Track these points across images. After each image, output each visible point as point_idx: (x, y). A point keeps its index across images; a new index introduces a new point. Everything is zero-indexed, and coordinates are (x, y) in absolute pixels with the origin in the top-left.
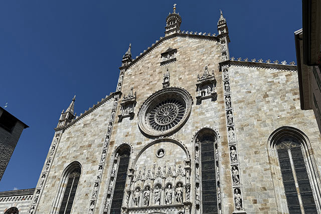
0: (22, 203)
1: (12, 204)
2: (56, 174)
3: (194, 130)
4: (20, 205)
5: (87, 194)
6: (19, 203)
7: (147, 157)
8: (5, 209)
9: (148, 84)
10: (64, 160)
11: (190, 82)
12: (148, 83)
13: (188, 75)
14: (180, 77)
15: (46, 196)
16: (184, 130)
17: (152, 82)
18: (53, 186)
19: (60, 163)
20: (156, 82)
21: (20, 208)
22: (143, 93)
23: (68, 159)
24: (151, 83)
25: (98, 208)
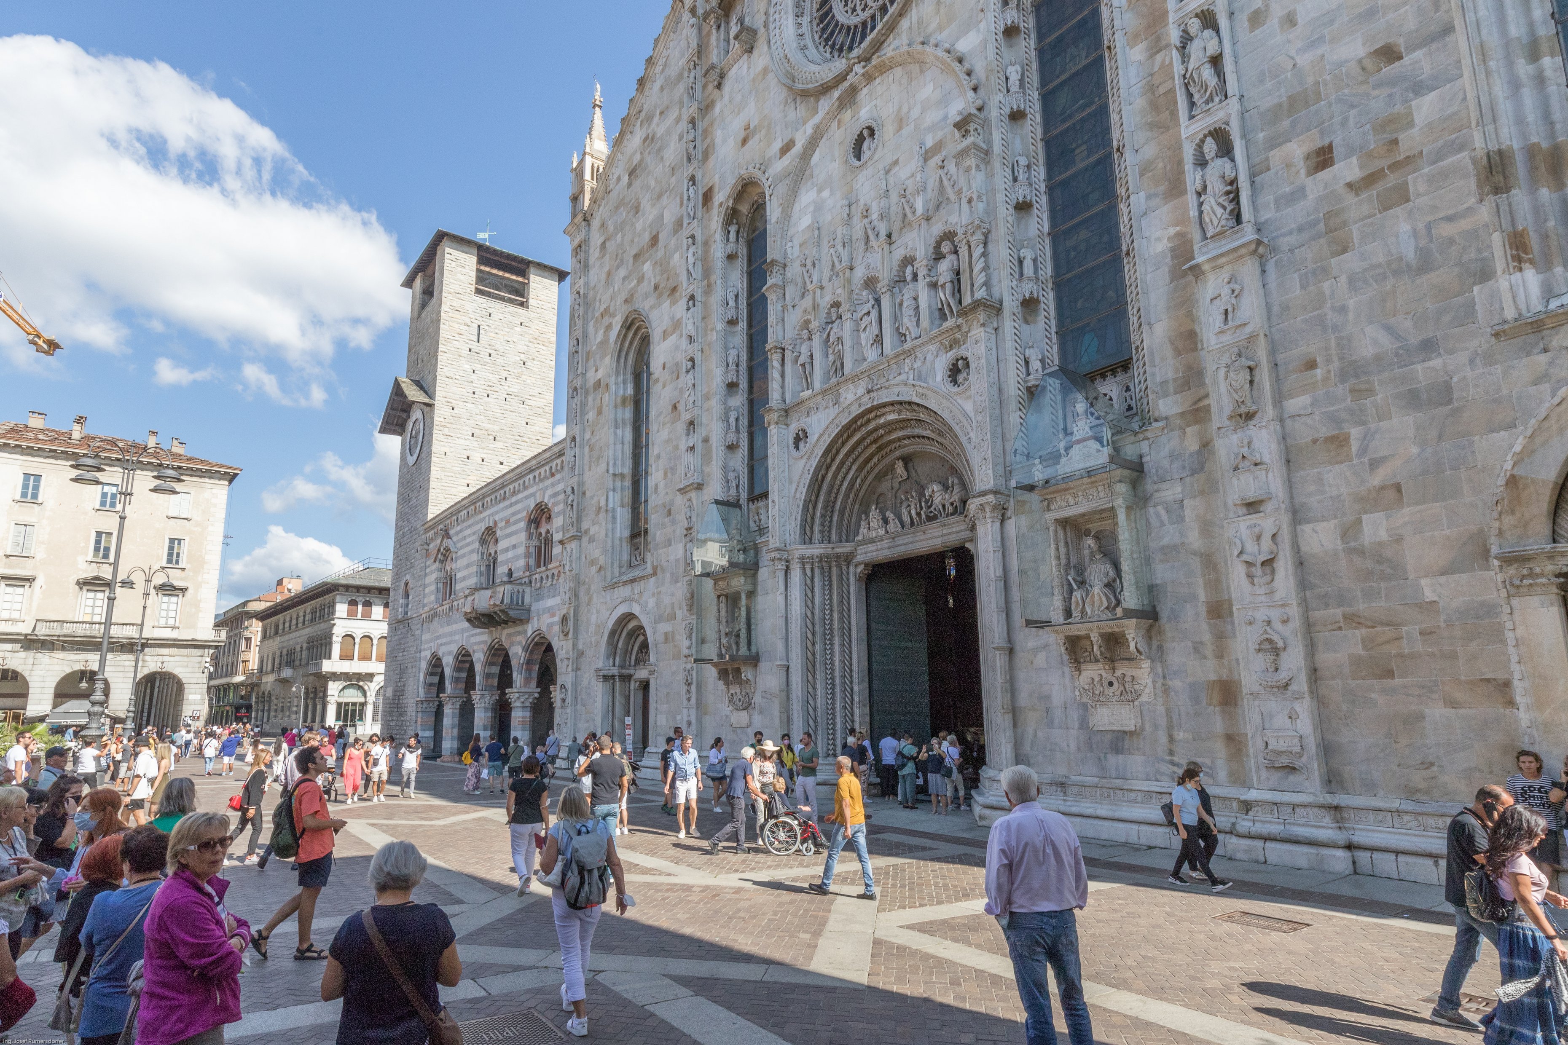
0: (553, 485)
1: (533, 495)
2: (600, 374)
4: (549, 492)
5: (675, 407)
6: (547, 488)
7: (820, 189)
8: (524, 514)
10: (606, 320)
15: (591, 449)
18: (600, 413)
19: (600, 337)
21: (552, 500)
23: (613, 316)
25: (706, 440)
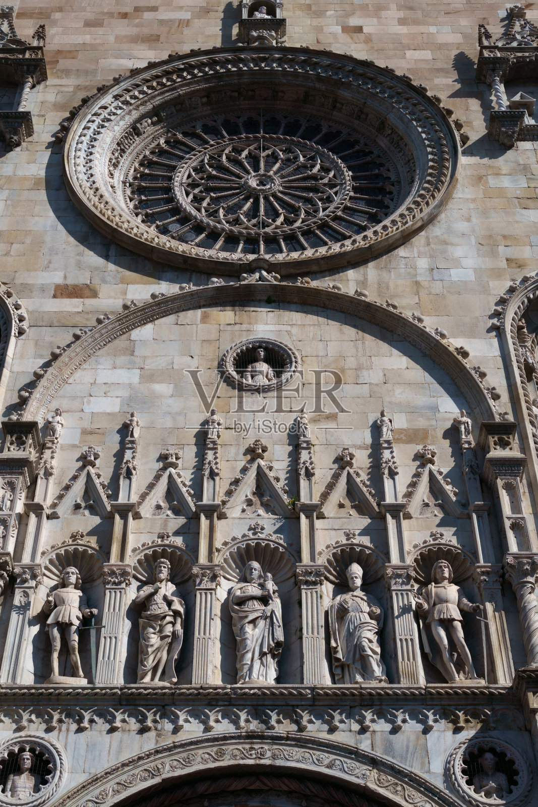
3: (497, 274)
7: (149, 377)
9: (125, 16)
11: (427, 55)
12: (129, 9)
13: (402, 22)
14: (354, 21)
16: (423, 264)
17: (154, 9)
20: (187, 16)
22: (93, 47)
24: (147, 15)
